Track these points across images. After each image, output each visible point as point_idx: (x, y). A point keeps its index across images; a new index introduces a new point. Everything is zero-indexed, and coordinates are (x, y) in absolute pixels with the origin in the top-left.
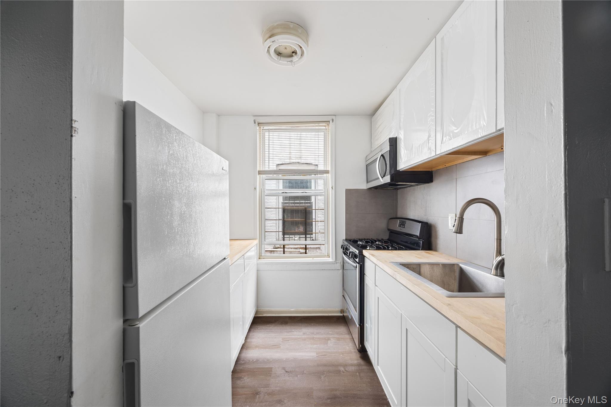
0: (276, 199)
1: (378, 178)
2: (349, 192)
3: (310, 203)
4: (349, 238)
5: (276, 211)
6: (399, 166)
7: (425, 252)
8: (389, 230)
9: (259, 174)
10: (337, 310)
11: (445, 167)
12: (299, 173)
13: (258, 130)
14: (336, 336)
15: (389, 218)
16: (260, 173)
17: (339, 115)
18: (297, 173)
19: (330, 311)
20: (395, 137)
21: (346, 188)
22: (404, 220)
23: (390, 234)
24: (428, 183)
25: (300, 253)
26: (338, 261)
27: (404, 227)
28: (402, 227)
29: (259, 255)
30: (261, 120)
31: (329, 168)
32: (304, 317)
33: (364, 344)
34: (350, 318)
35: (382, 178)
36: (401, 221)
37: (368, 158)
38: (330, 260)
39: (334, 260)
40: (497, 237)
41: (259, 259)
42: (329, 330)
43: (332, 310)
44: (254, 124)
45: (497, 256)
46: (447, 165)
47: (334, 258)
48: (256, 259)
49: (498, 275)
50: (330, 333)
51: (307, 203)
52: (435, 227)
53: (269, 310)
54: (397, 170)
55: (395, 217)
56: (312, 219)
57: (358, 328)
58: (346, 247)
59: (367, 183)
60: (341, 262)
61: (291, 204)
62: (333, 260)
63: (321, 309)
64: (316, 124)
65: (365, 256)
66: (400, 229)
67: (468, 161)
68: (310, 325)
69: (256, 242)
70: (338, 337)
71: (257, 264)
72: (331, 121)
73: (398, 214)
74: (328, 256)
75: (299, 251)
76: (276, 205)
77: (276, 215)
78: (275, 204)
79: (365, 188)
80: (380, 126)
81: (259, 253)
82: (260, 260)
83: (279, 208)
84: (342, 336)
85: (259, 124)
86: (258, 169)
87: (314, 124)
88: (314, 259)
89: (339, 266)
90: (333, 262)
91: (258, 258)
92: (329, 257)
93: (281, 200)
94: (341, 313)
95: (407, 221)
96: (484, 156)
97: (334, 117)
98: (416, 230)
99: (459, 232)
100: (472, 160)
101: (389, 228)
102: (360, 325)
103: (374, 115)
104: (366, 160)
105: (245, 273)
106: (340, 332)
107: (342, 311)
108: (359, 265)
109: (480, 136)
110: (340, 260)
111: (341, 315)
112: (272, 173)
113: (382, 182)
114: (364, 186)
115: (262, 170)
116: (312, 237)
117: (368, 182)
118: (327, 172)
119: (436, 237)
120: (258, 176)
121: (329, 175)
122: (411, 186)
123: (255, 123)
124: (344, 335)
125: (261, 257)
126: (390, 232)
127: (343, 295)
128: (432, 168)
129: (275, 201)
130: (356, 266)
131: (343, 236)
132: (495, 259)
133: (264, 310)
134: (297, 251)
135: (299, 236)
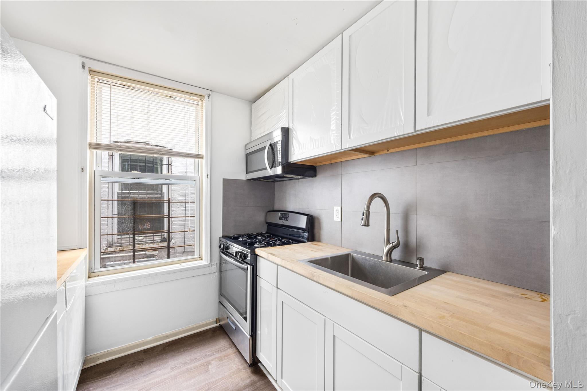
0: (108, 188)
1: (266, 169)
2: (228, 183)
3: (160, 194)
4: (227, 234)
5: (108, 204)
6: (290, 158)
7: (313, 244)
8: (267, 223)
9: (90, 148)
10: (212, 321)
11: (331, 163)
12: (160, 154)
13: (89, 80)
14: (218, 355)
15: (267, 212)
16: (92, 146)
17: (216, 92)
18: (158, 153)
19: (203, 325)
20: (287, 127)
21: (224, 178)
22: (285, 214)
23: (267, 226)
24: (312, 177)
25: (146, 256)
26: (213, 263)
27: (287, 220)
28: (284, 220)
29: (89, 273)
30: (97, 66)
31: (202, 152)
32: (167, 343)
33: (257, 356)
34: (234, 328)
35: (271, 168)
36: (283, 213)
37: (249, 146)
38: (203, 262)
39: (209, 262)
40: (387, 227)
41: (89, 277)
42: (207, 350)
43: (205, 323)
44: (83, 70)
45: (387, 245)
46: (333, 162)
47: (208, 260)
48: (84, 280)
49: (388, 260)
50: (208, 354)
51: (157, 194)
52: (318, 219)
53: (108, 351)
54: (289, 161)
55: (272, 210)
56: (164, 213)
57: (250, 339)
58: (227, 246)
59: (246, 174)
60: (216, 264)
61: (133, 194)
62: (207, 263)
63: (191, 326)
64: (185, 96)
65: (259, 256)
66: (282, 222)
67: (354, 159)
68: (178, 353)
69: (85, 253)
70: (220, 355)
71: (86, 287)
72: (206, 97)
73: (275, 207)
74: (200, 258)
75: (145, 254)
76: (108, 196)
77: (108, 210)
78: (107, 194)
79: (244, 179)
80: (264, 114)
81: (90, 269)
82: (90, 279)
83: (112, 200)
84: (224, 352)
85: (91, 71)
86: (89, 141)
87: (184, 95)
88: (182, 264)
89: (214, 268)
90: (207, 264)
91: (87, 277)
92: (202, 259)
93: (117, 189)
94: (216, 323)
95: (290, 214)
96: (370, 155)
97: (210, 93)
98: (302, 223)
99: (367, 224)
100: (358, 159)
101: (267, 221)
102: (252, 336)
103: (254, 102)
104: (245, 148)
105: (66, 311)
106: (221, 348)
107: (218, 320)
108: (251, 266)
109: (396, 135)
110: (216, 261)
111: (217, 325)
112: (116, 149)
113: (269, 173)
114: (243, 176)
115: (95, 142)
116: (163, 235)
117: (247, 172)
118: (200, 157)
119: (320, 228)
120: (88, 151)
121: (204, 161)
122: (294, 179)
123: (84, 67)
124: (225, 350)
125: (93, 274)
126: (268, 226)
127: (220, 302)
128: (316, 163)
129: (107, 190)
130: (247, 268)
131: (219, 233)
132: (386, 246)
133: (97, 355)
134: (142, 254)
135: (145, 235)
